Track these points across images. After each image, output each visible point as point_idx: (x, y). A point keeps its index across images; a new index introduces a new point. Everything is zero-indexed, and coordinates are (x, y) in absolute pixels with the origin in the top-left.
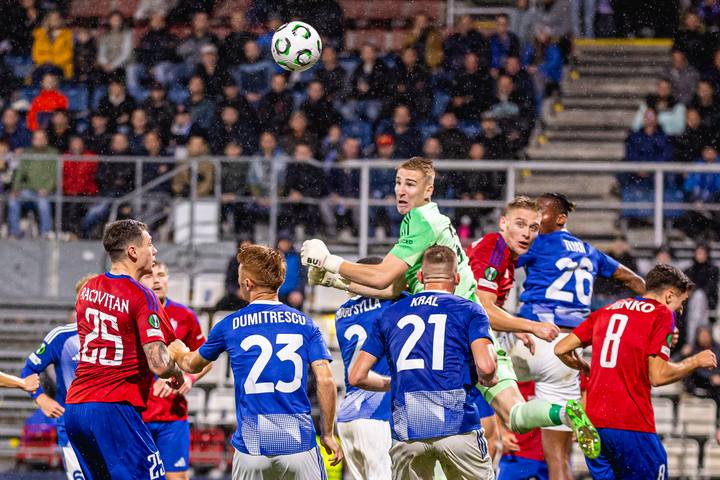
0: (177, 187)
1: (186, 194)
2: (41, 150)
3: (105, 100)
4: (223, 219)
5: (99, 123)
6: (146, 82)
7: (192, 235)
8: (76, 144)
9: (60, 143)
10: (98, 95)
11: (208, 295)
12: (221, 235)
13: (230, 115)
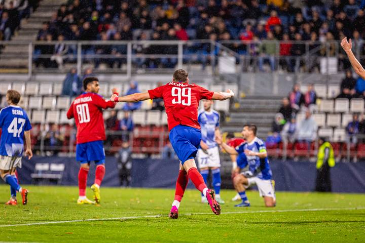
0: (322, 52)
1: (325, 55)
2: (271, 39)
3: (295, 21)
4: (339, 64)
5: (292, 29)
6: (310, 13)
7: (327, 70)
8: (286, 37)
9: (279, 36)
10: (292, 19)
11: (333, 93)
12: (339, 70)
13: (339, 25)
